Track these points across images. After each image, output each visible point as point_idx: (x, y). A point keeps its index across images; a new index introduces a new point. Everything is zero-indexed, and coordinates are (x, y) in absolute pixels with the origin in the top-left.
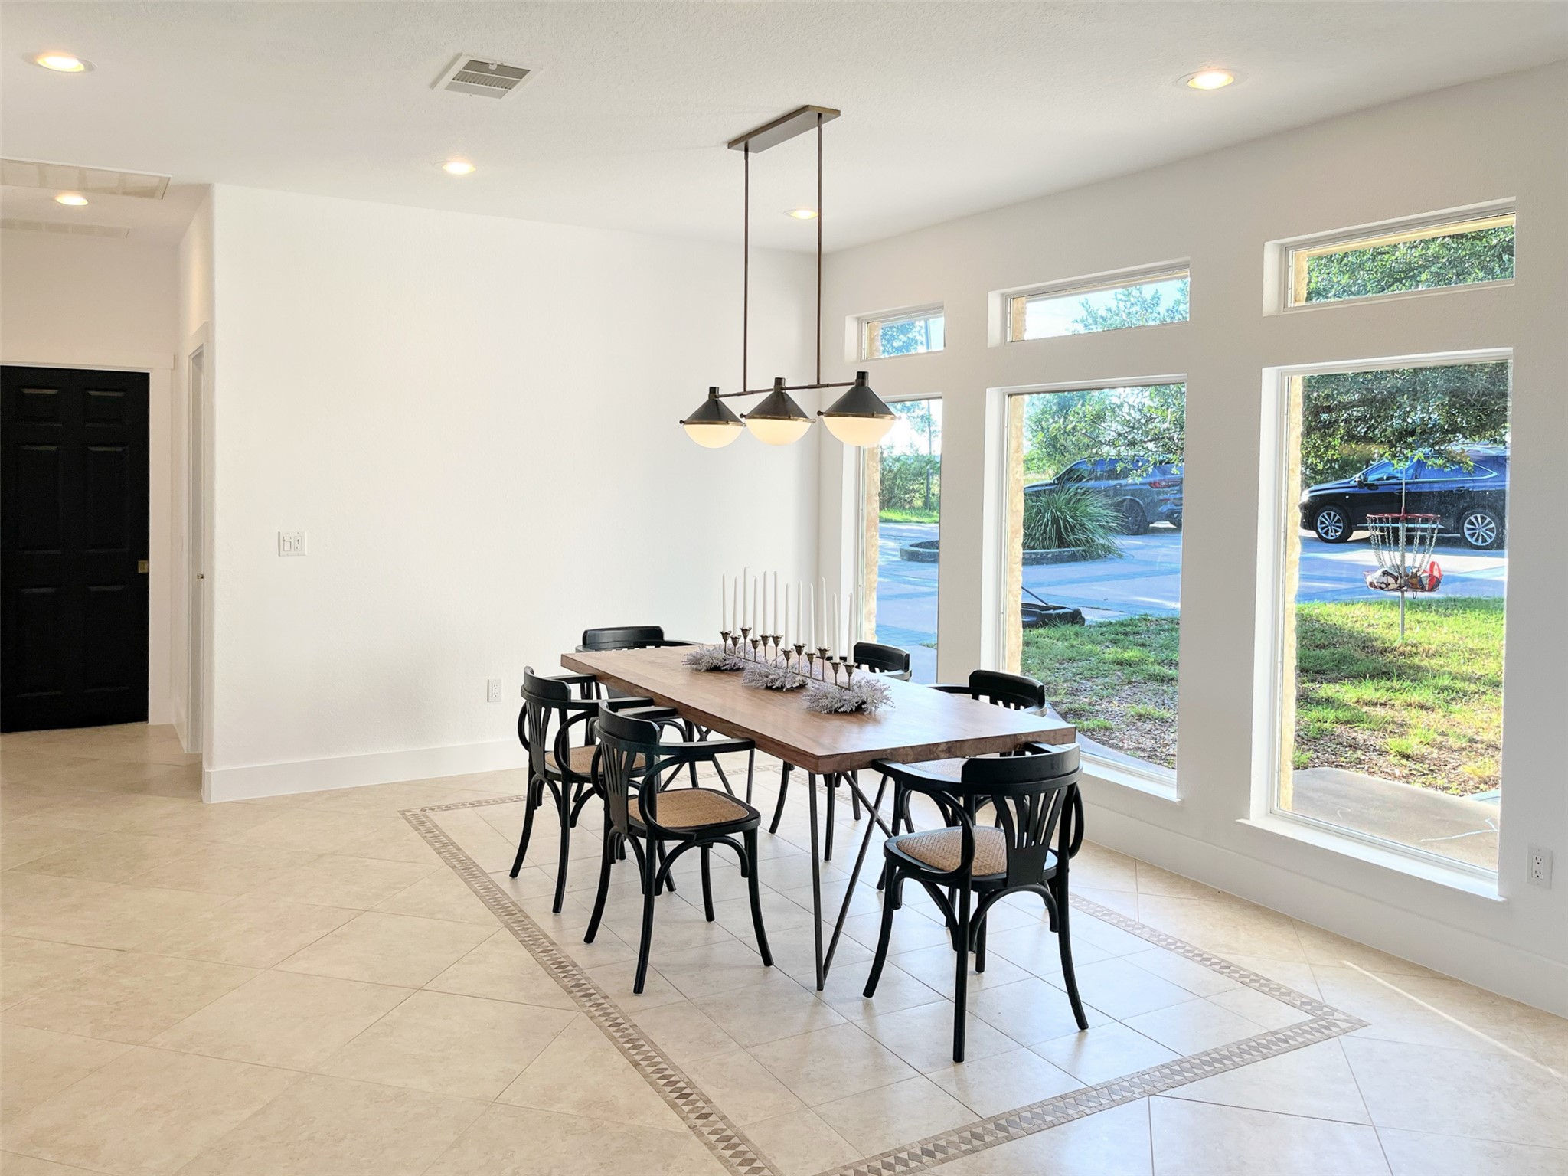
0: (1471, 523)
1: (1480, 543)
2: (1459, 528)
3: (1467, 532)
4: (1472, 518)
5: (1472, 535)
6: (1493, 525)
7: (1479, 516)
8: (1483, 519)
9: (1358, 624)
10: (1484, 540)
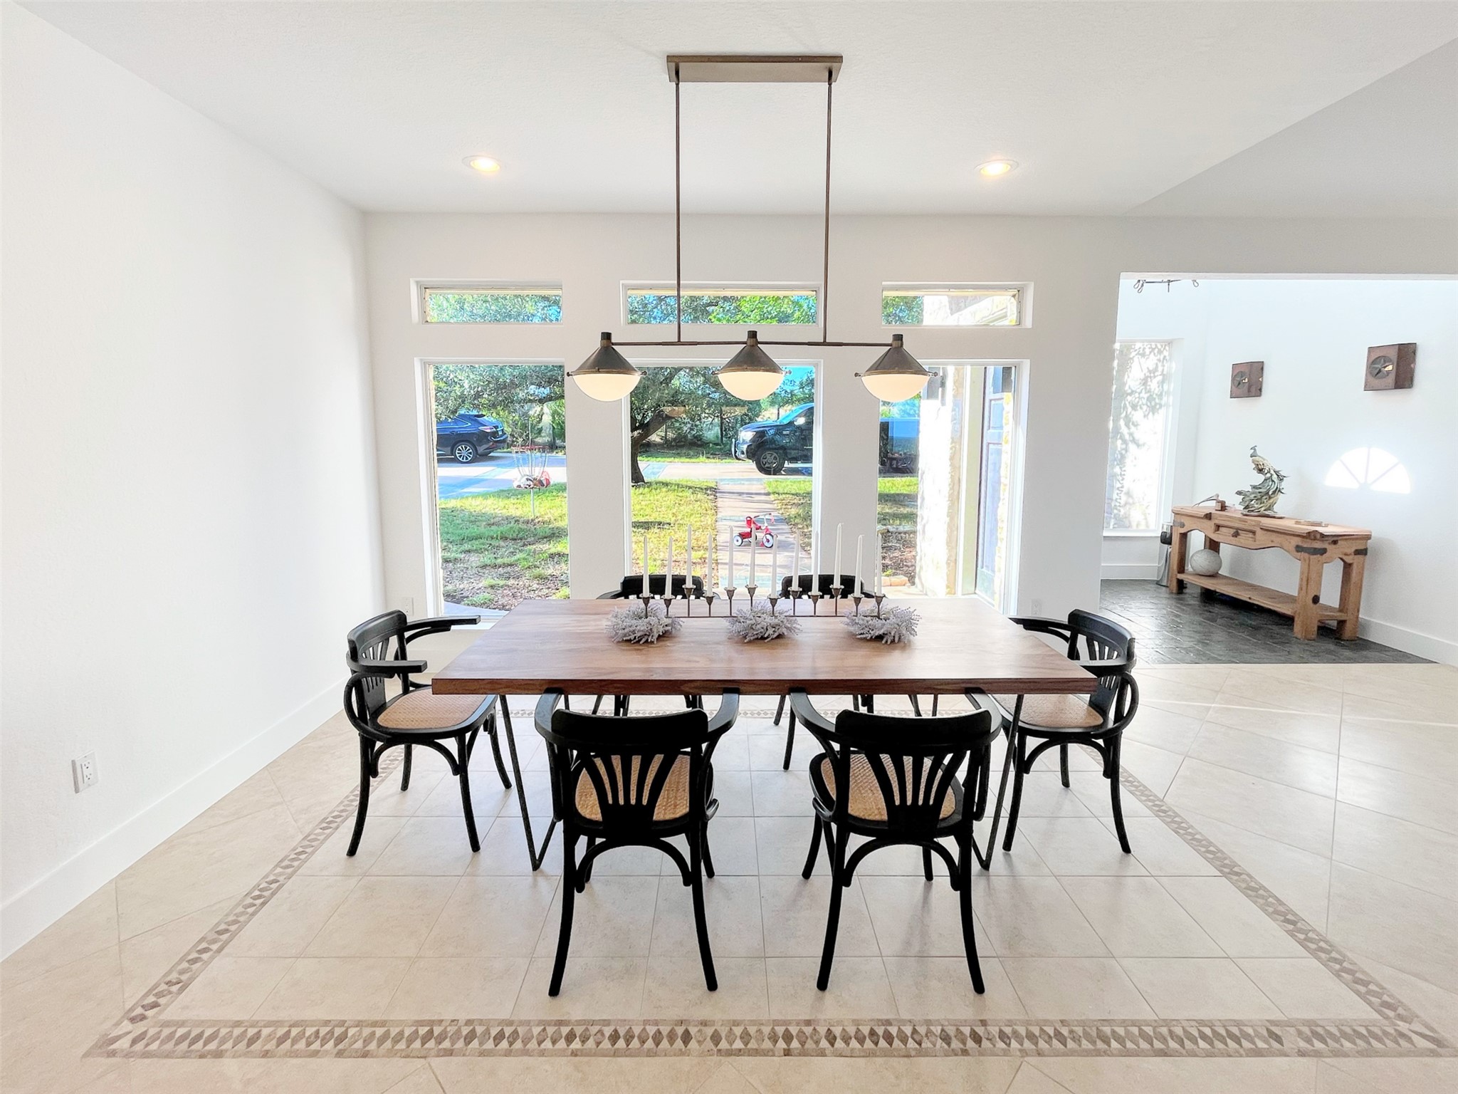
0: (459, 450)
1: (465, 460)
2: (453, 453)
3: (458, 455)
4: (460, 447)
5: (460, 456)
6: (471, 451)
7: (463, 446)
8: (466, 448)
9: (487, 509)
10: (467, 459)
